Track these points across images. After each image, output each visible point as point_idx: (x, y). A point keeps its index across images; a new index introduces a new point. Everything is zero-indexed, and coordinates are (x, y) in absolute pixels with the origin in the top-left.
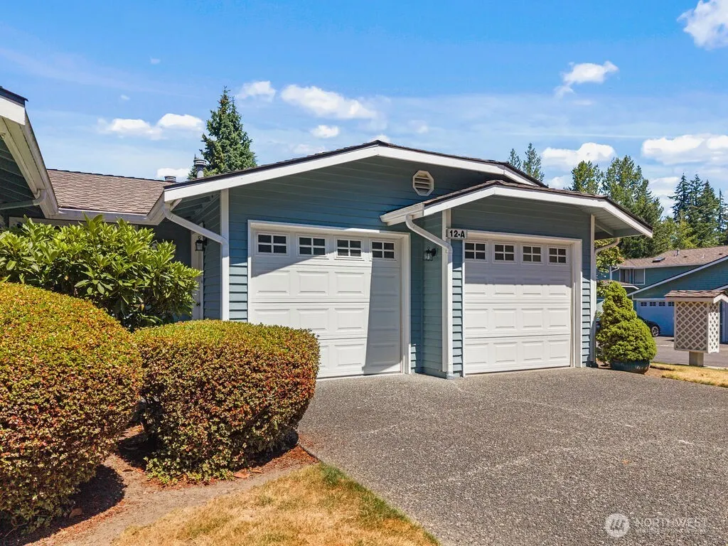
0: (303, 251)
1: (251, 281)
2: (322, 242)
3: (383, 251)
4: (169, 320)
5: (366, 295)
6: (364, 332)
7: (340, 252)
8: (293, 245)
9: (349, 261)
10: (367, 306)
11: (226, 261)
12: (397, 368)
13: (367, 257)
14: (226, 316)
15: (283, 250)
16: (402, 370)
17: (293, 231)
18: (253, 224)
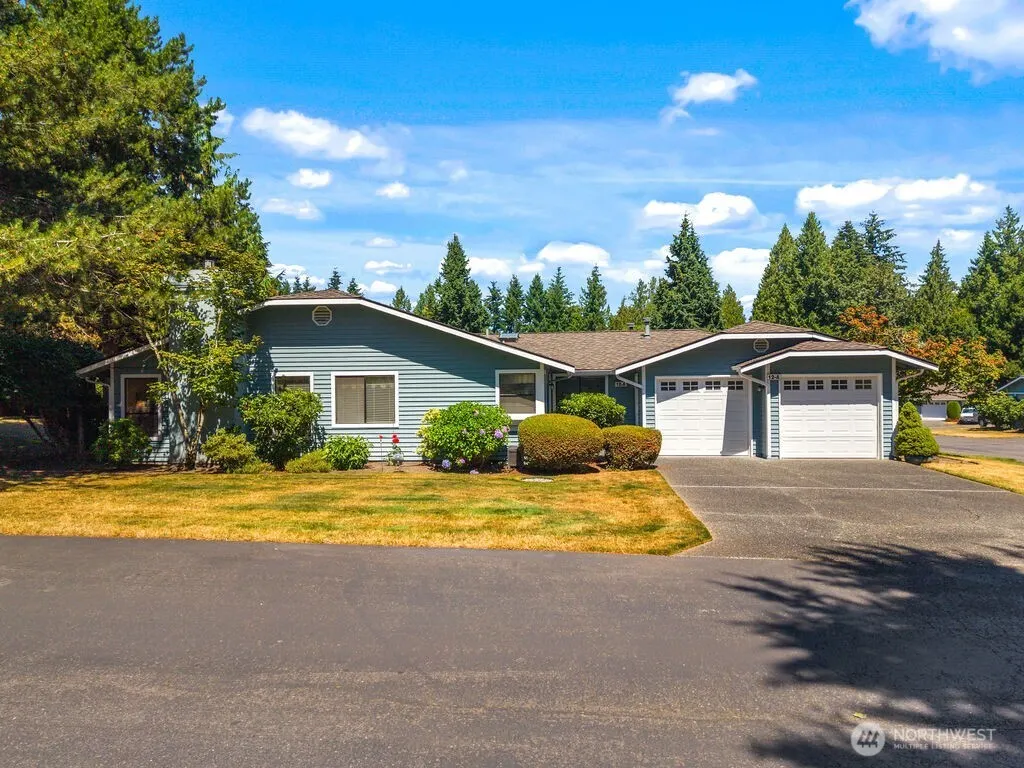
0: (685, 389)
1: (656, 405)
2: (696, 383)
3: (735, 386)
4: (615, 425)
5: (724, 412)
6: (722, 432)
7: (707, 388)
8: (679, 386)
9: (713, 393)
10: (724, 418)
11: (644, 397)
12: (746, 453)
13: (724, 390)
14: (645, 426)
15: (674, 389)
16: (748, 454)
17: (679, 379)
18: (657, 378)
